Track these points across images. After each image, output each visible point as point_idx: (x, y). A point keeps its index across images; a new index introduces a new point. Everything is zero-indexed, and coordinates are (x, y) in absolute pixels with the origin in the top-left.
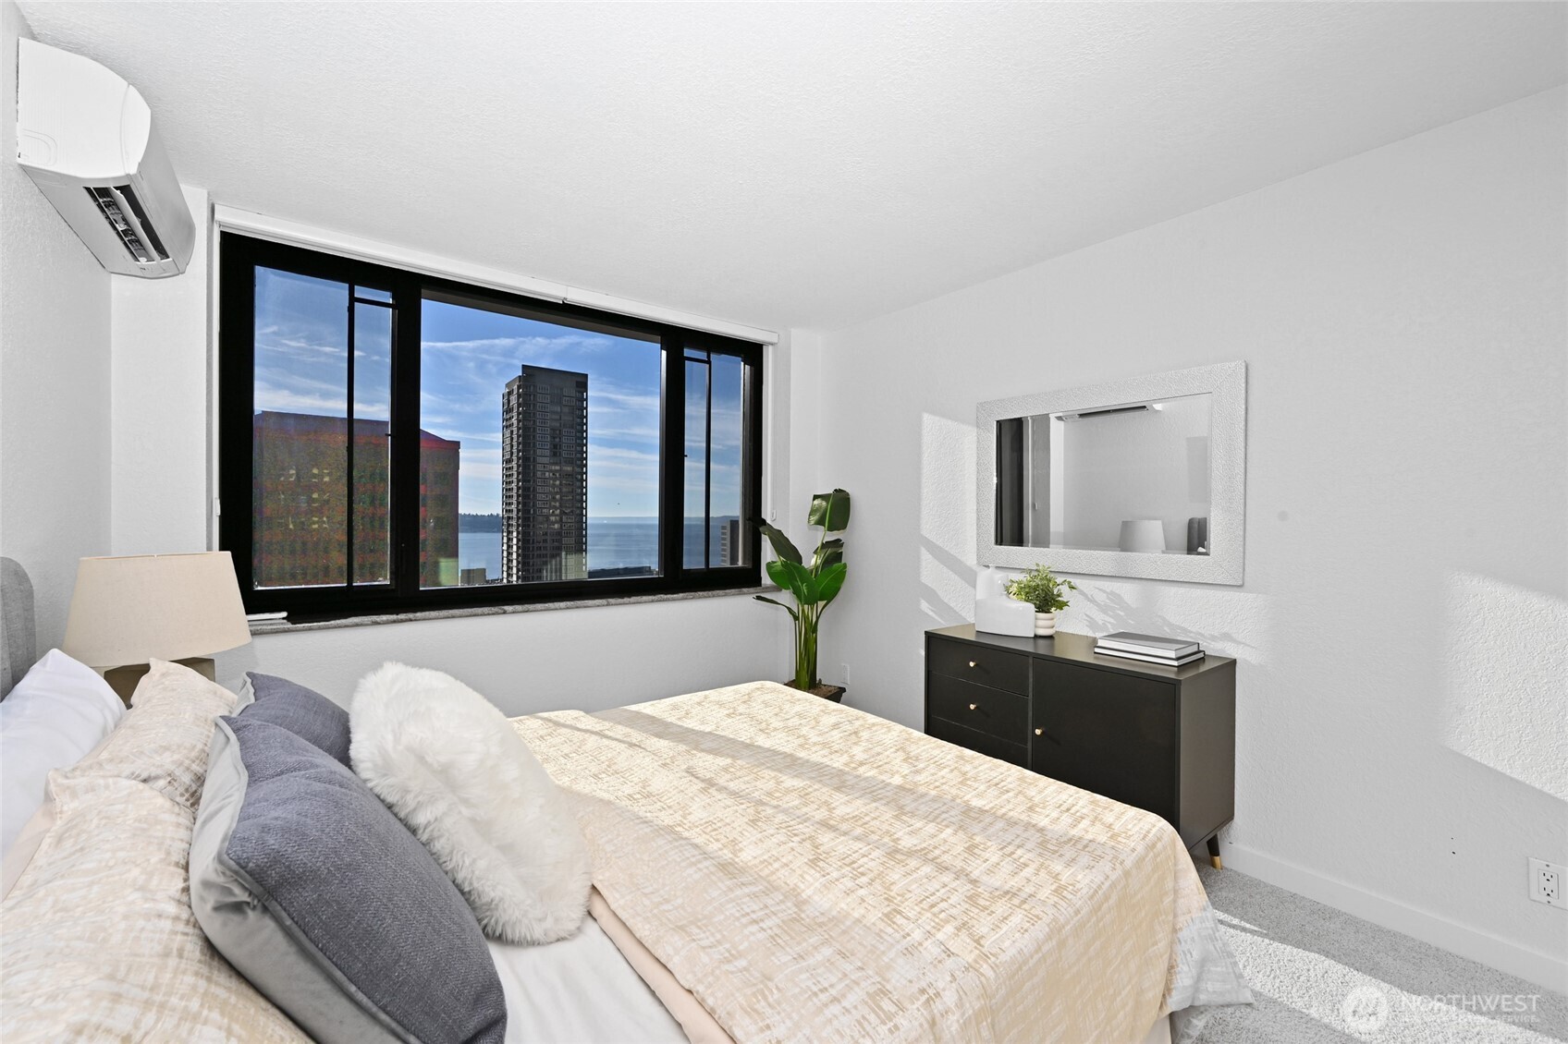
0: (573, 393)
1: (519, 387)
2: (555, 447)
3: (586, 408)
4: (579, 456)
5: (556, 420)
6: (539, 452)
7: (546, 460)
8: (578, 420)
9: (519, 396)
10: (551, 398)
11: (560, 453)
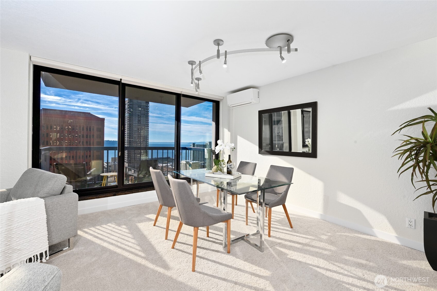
0: (145, 104)
1: (128, 102)
2: (139, 120)
3: (149, 109)
4: (146, 123)
5: (139, 112)
6: (134, 122)
7: (137, 125)
8: (146, 113)
9: (128, 105)
10: (138, 106)
11: (141, 122)
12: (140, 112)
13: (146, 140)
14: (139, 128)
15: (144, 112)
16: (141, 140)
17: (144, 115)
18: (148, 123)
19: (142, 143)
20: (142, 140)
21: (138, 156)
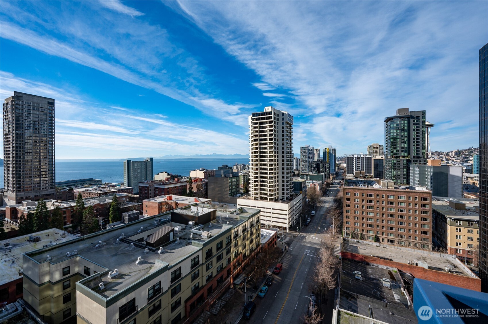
1: (12, 101)
2: (36, 129)
4: (50, 133)
5: (36, 118)
7: (31, 135)
8: (50, 118)
9: (12, 105)
10: (33, 108)
11: (39, 132)
12: (38, 116)
13: (50, 157)
14: (37, 139)
15: (45, 117)
16: (40, 158)
17: (46, 121)
18: (53, 133)
19: (42, 161)
20: (42, 157)
21: (36, 179)
